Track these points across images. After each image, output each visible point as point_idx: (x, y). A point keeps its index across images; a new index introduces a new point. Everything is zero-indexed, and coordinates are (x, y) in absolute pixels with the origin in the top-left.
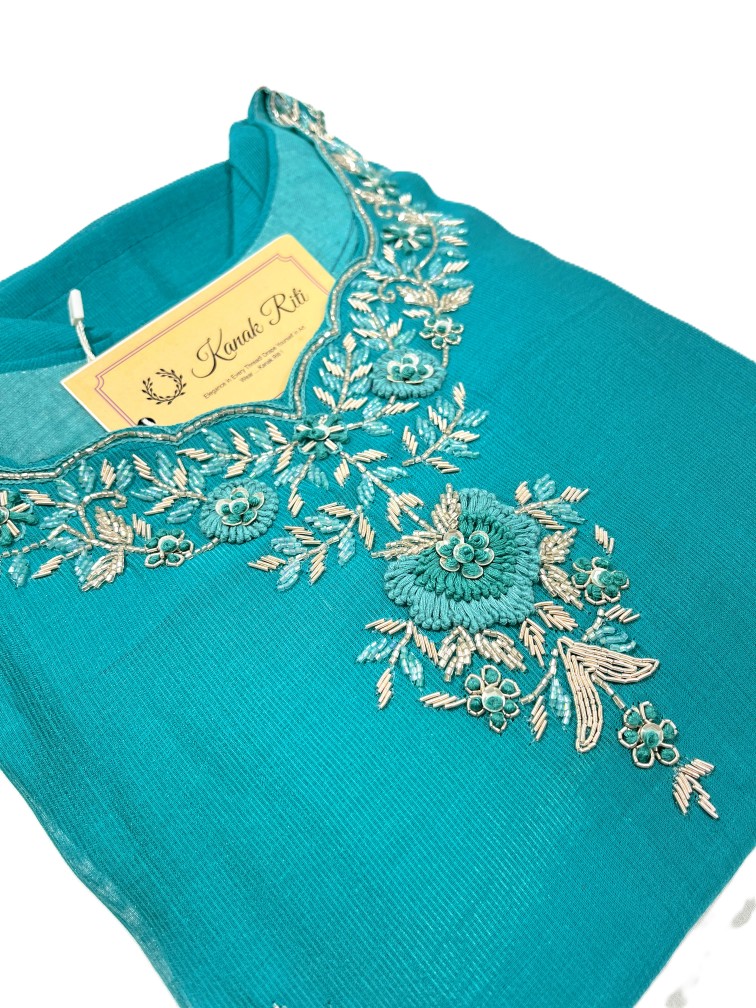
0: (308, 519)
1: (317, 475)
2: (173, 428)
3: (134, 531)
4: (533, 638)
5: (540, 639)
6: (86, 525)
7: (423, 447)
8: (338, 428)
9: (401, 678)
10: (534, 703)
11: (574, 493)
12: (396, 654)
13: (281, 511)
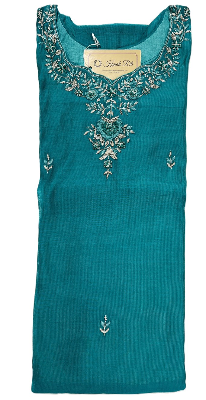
0: (98, 104)
1: (105, 98)
2: (94, 73)
3: (77, 86)
4: (107, 144)
5: (108, 144)
6: (72, 79)
7: (122, 107)
8: (115, 93)
9: (89, 134)
10: (100, 150)
11: (132, 132)
12: (91, 130)
13: (96, 99)
